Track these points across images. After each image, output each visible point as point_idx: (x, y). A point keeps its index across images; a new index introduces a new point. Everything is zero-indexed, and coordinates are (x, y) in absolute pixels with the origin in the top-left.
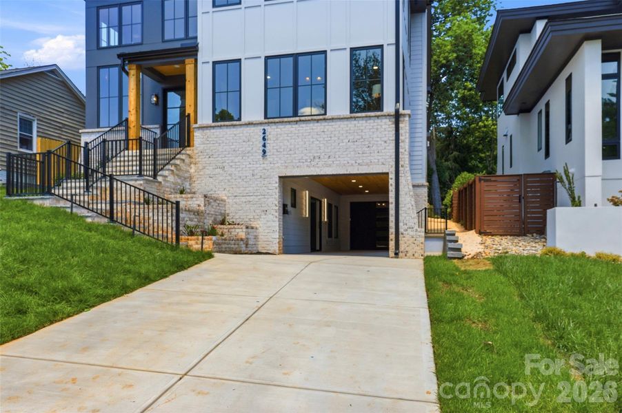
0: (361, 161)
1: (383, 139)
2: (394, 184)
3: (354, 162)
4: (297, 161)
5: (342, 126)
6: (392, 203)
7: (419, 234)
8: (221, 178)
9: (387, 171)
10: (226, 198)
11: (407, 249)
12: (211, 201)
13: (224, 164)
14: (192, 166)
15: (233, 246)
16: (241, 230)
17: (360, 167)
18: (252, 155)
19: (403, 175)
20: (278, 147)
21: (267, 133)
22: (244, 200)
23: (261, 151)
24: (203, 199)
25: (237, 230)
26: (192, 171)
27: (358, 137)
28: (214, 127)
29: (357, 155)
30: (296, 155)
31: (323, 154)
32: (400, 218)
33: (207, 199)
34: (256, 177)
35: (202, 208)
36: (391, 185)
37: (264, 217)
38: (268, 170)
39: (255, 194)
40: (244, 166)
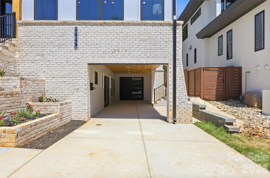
0: (149, 55)
1: (164, 40)
2: (172, 72)
3: (144, 55)
4: (102, 53)
5: (135, 29)
6: (171, 85)
7: (189, 106)
8: (41, 63)
9: (167, 63)
10: (45, 78)
11: (181, 117)
12: (29, 82)
13: (43, 53)
14: (17, 53)
15: (46, 126)
16: (56, 107)
17: (148, 59)
18: (67, 47)
19: (178, 66)
20: (87, 42)
21: (79, 31)
22: (60, 81)
23: (74, 44)
24: (19, 81)
25: (53, 107)
26: (17, 57)
27: (147, 38)
28: (35, 24)
29: (146, 51)
30: (100, 48)
31: (121, 49)
32: (177, 95)
33: (23, 81)
34: (69, 63)
35: (18, 90)
36: (170, 72)
37: (76, 93)
38: (79, 58)
39: (69, 76)
40: (60, 55)
